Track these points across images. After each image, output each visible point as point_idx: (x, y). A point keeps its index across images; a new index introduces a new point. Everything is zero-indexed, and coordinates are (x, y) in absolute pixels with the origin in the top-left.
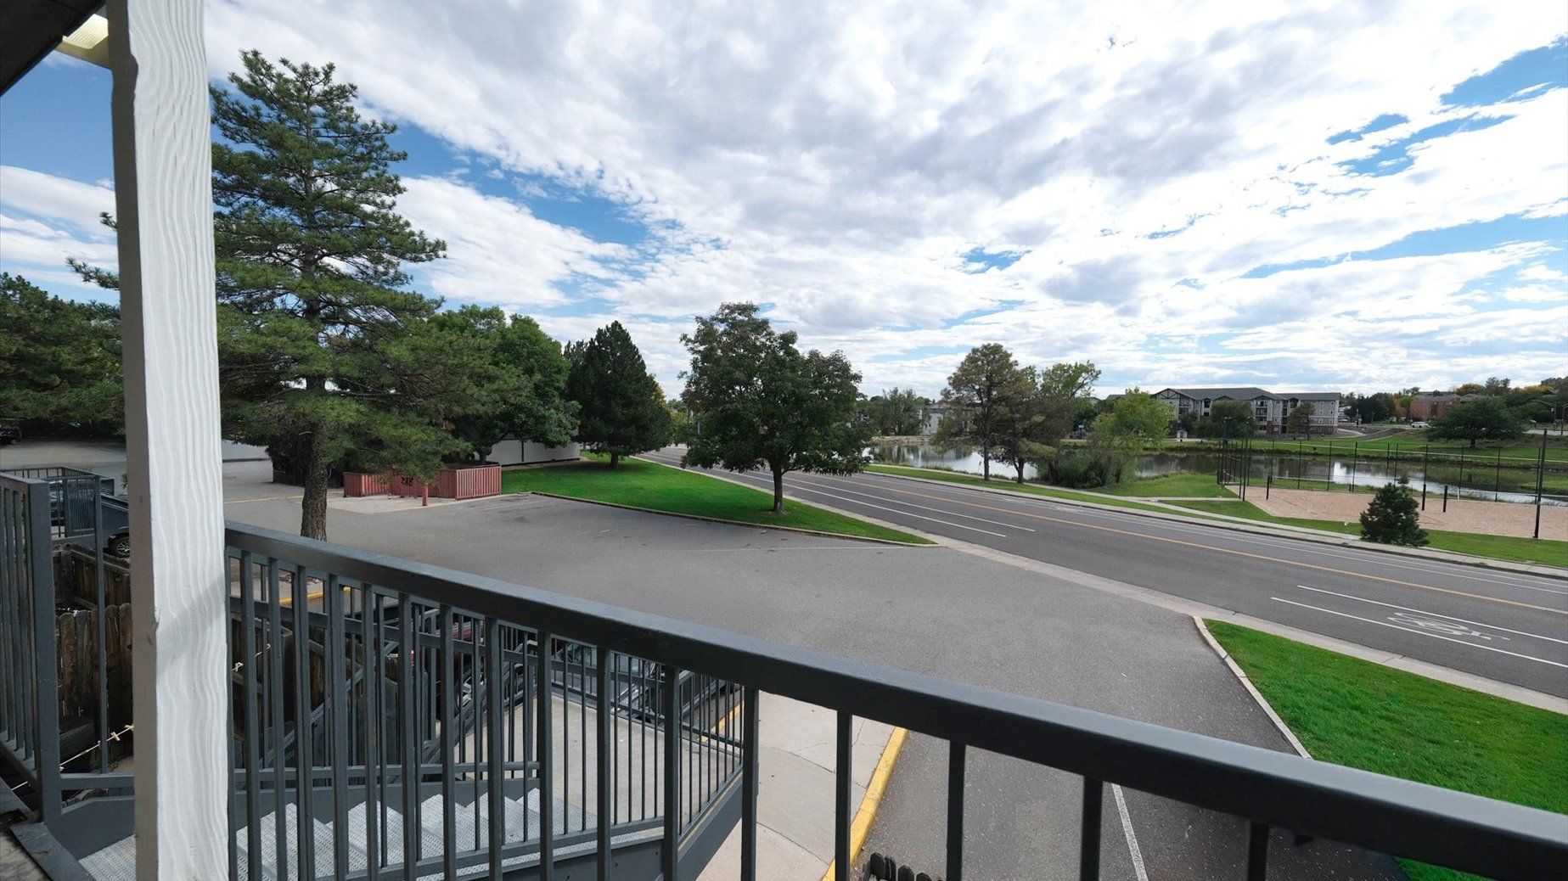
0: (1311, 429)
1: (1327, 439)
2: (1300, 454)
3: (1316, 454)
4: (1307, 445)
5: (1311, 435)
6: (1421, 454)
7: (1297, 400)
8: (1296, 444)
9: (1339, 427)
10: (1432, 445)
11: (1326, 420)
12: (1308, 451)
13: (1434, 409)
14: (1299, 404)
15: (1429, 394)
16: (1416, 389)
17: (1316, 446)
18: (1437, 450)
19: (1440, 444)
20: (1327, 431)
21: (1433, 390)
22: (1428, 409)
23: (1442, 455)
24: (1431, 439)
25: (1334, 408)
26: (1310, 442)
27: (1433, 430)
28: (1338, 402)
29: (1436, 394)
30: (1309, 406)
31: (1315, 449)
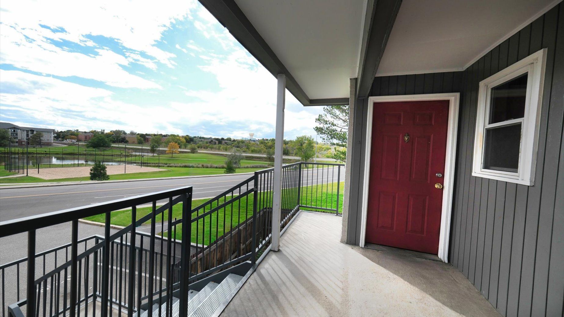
0: (42, 143)
1: (49, 147)
2: (37, 153)
3: (46, 154)
4: (39, 150)
5: (42, 146)
6: (85, 152)
7: (34, 131)
8: (35, 149)
9: (54, 143)
10: (87, 149)
11: (48, 140)
12: (42, 152)
13: (86, 137)
14: (35, 133)
15: (83, 132)
16: (77, 130)
17: (46, 150)
18: (90, 151)
19: (91, 149)
20: (49, 144)
21: (84, 131)
22: (84, 138)
23: (92, 152)
24: (88, 147)
25: (51, 135)
26: (41, 148)
27: (88, 145)
28: (52, 133)
29: (85, 132)
30: (40, 134)
31: (46, 151)
